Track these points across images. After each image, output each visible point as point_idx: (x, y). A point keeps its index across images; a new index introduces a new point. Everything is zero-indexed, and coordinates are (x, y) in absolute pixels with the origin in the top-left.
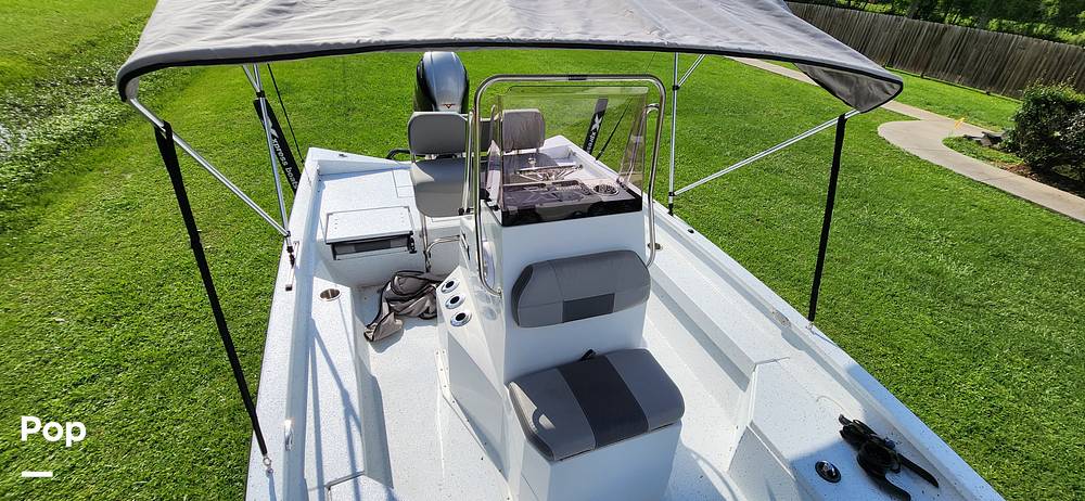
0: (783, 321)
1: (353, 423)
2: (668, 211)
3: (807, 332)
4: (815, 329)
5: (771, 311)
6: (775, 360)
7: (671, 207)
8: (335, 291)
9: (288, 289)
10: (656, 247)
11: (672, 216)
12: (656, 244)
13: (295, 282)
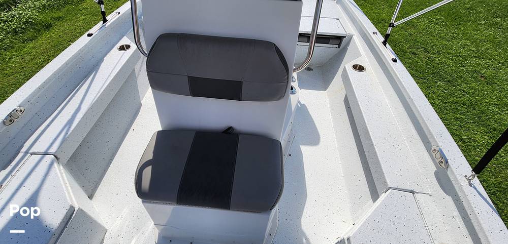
0: (442, 162)
1: (65, 130)
2: (383, 39)
3: (464, 182)
4: (476, 181)
5: (434, 147)
6: (413, 192)
7: (387, 37)
8: (128, 47)
9: (89, 35)
10: (360, 68)
11: (385, 45)
12: (360, 66)
13: (96, 33)
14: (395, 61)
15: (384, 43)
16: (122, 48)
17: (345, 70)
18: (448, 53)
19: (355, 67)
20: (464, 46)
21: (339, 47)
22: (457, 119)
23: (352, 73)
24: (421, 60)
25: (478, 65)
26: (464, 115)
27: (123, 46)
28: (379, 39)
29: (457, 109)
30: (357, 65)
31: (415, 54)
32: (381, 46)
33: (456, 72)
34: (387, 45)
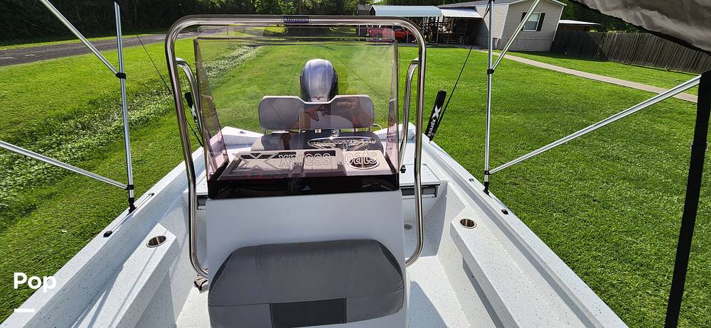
2: (483, 187)
7: (486, 184)
8: (163, 239)
9: (107, 235)
10: (469, 224)
11: (488, 194)
12: (469, 221)
13: (118, 230)
14: (506, 213)
15: (486, 191)
16: (154, 243)
17: (452, 228)
18: (549, 179)
19: (463, 222)
20: (560, 169)
21: (436, 196)
22: (595, 258)
23: (462, 231)
24: (525, 190)
25: (584, 187)
26: (600, 251)
27: (155, 239)
28: (478, 187)
29: (588, 245)
30: (465, 220)
31: (516, 184)
32: (484, 195)
33: (566, 199)
34: (490, 194)
